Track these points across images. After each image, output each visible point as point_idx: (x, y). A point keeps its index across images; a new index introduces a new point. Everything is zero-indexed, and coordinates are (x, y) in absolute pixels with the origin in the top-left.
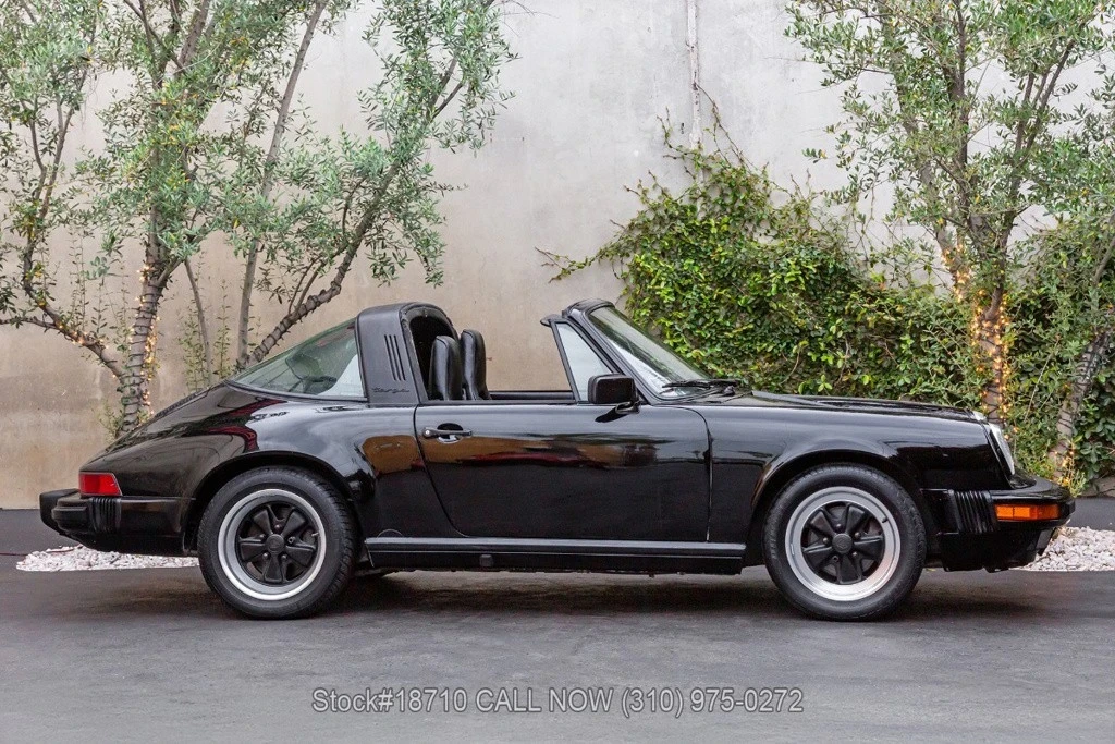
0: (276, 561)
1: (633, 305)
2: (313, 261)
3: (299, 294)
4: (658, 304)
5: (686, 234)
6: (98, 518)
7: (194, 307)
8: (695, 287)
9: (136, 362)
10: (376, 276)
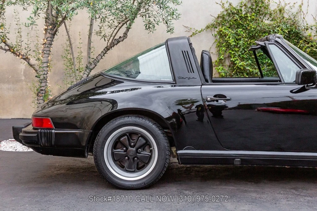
0: (132, 161)
1: (219, 46)
2: (119, 23)
3: (112, 38)
4: (228, 45)
5: (239, 20)
6: (43, 140)
7: (68, 43)
8: (242, 39)
9: (45, 65)
10: (146, 29)
